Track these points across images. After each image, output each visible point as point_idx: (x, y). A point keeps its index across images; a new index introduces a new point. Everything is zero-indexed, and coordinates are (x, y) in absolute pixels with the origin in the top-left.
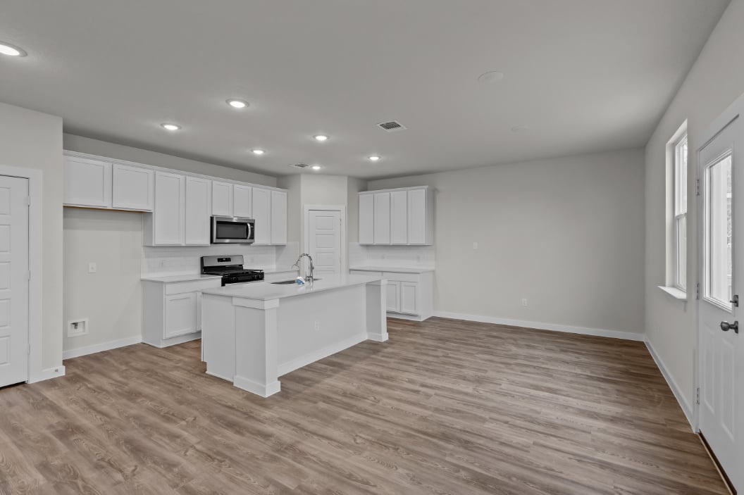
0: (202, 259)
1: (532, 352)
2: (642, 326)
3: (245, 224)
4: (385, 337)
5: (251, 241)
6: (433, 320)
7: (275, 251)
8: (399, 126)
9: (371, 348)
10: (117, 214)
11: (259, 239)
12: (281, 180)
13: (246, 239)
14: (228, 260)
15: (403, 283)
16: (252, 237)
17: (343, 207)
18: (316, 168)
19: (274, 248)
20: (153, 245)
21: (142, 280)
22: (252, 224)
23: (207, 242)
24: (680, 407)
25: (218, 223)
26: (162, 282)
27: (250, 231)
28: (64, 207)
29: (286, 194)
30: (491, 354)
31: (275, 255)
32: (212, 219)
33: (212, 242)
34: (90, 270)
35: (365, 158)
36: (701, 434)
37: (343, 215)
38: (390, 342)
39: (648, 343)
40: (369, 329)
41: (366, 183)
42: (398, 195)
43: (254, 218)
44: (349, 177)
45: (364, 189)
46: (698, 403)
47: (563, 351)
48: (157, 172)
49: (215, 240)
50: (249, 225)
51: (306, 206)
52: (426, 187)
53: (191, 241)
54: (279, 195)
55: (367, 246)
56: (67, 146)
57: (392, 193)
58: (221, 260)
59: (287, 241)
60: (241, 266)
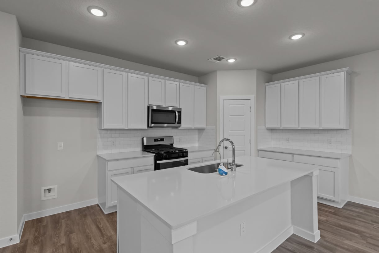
0: (142, 139)
3: (174, 112)
5: (178, 125)
7: (197, 133)
11: (184, 125)
12: (201, 77)
13: (175, 123)
14: (162, 140)
16: (179, 122)
17: (253, 97)
18: (231, 61)
19: (197, 131)
20: (103, 129)
21: (97, 156)
22: (179, 112)
23: (145, 126)
25: (153, 110)
26: (106, 160)
27: (177, 117)
29: (205, 88)
31: (197, 136)
32: (148, 107)
33: (148, 126)
34: (59, 148)
37: (253, 103)
41: (272, 75)
43: (180, 108)
45: (269, 80)
48: (105, 70)
49: (150, 125)
50: (177, 113)
51: (221, 97)
52: (345, 70)
54: (200, 90)
55: (272, 130)
58: (156, 140)
59: (206, 125)
60: (172, 145)
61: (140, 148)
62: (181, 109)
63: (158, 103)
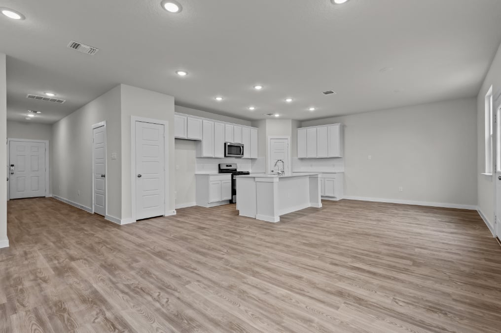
0: (219, 165)
1: (406, 212)
2: (476, 202)
3: (240, 147)
4: (320, 205)
5: (242, 156)
6: (344, 201)
7: (251, 162)
8: (333, 92)
9: (314, 210)
10: (188, 141)
11: (246, 155)
12: (253, 122)
13: (240, 154)
14: (231, 166)
15: (326, 179)
16: (243, 154)
17: (289, 137)
18: (277, 115)
20: (202, 157)
21: (196, 175)
22: (243, 147)
23: (223, 156)
24: (488, 228)
25: (229, 146)
26: (208, 175)
27: (242, 150)
28: (175, 139)
29: (257, 130)
30: (383, 213)
31: (251, 165)
32: (225, 144)
33: (225, 156)
35: (307, 109)
36: (497, 238)
37: (289, 141)
38: (323, 208)
39: (479, 211)
40: (311, 201)
41: (301, 123)
42: (322, 129)
43: (243, 143)
44: (294, 120)
45: (300, 127)
46: (496, 223)
47: (425, 212)
48: (203, 121)
49: (227, 155)
51: (269, 137)
52: (339, 124)
53: (217, 156)
54: (254, 131)
55: (302, 159)
56: (176, 110)
57: (318, 128)
58: (227, 166)
59: (258, 156)
60: (236, 169)
61: (216, 171)
62: (243, 145)
63: (231, 141)
